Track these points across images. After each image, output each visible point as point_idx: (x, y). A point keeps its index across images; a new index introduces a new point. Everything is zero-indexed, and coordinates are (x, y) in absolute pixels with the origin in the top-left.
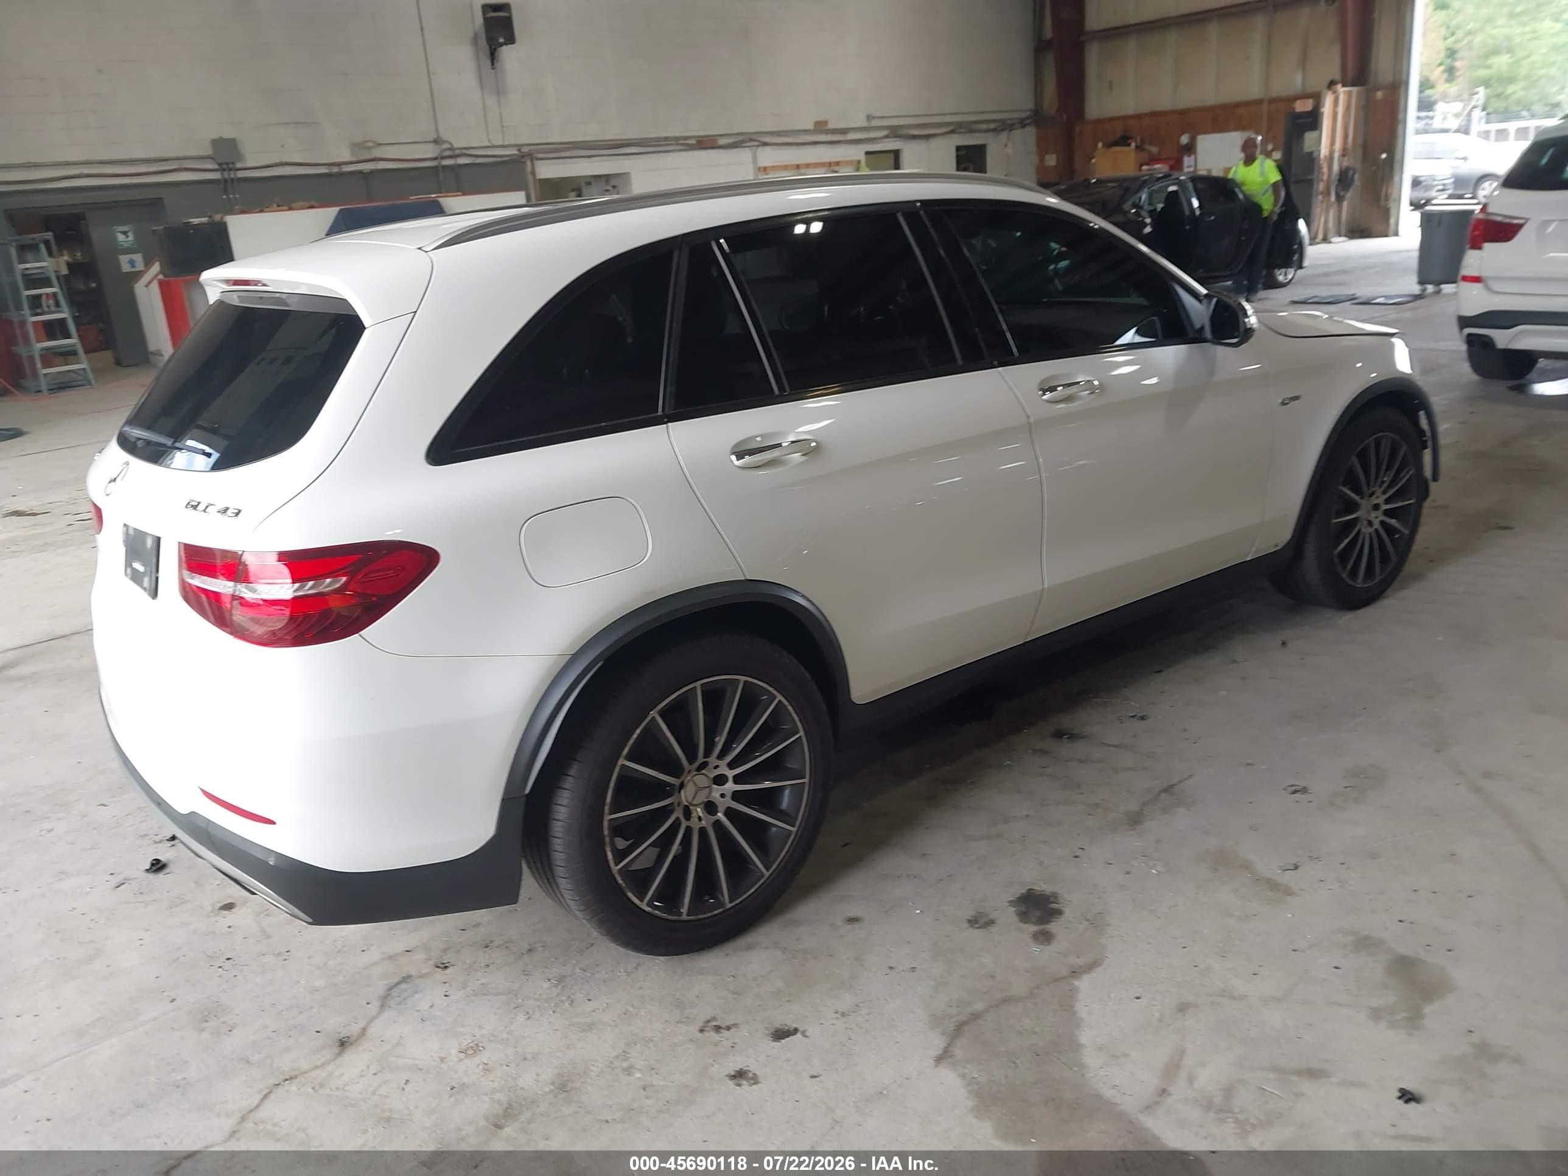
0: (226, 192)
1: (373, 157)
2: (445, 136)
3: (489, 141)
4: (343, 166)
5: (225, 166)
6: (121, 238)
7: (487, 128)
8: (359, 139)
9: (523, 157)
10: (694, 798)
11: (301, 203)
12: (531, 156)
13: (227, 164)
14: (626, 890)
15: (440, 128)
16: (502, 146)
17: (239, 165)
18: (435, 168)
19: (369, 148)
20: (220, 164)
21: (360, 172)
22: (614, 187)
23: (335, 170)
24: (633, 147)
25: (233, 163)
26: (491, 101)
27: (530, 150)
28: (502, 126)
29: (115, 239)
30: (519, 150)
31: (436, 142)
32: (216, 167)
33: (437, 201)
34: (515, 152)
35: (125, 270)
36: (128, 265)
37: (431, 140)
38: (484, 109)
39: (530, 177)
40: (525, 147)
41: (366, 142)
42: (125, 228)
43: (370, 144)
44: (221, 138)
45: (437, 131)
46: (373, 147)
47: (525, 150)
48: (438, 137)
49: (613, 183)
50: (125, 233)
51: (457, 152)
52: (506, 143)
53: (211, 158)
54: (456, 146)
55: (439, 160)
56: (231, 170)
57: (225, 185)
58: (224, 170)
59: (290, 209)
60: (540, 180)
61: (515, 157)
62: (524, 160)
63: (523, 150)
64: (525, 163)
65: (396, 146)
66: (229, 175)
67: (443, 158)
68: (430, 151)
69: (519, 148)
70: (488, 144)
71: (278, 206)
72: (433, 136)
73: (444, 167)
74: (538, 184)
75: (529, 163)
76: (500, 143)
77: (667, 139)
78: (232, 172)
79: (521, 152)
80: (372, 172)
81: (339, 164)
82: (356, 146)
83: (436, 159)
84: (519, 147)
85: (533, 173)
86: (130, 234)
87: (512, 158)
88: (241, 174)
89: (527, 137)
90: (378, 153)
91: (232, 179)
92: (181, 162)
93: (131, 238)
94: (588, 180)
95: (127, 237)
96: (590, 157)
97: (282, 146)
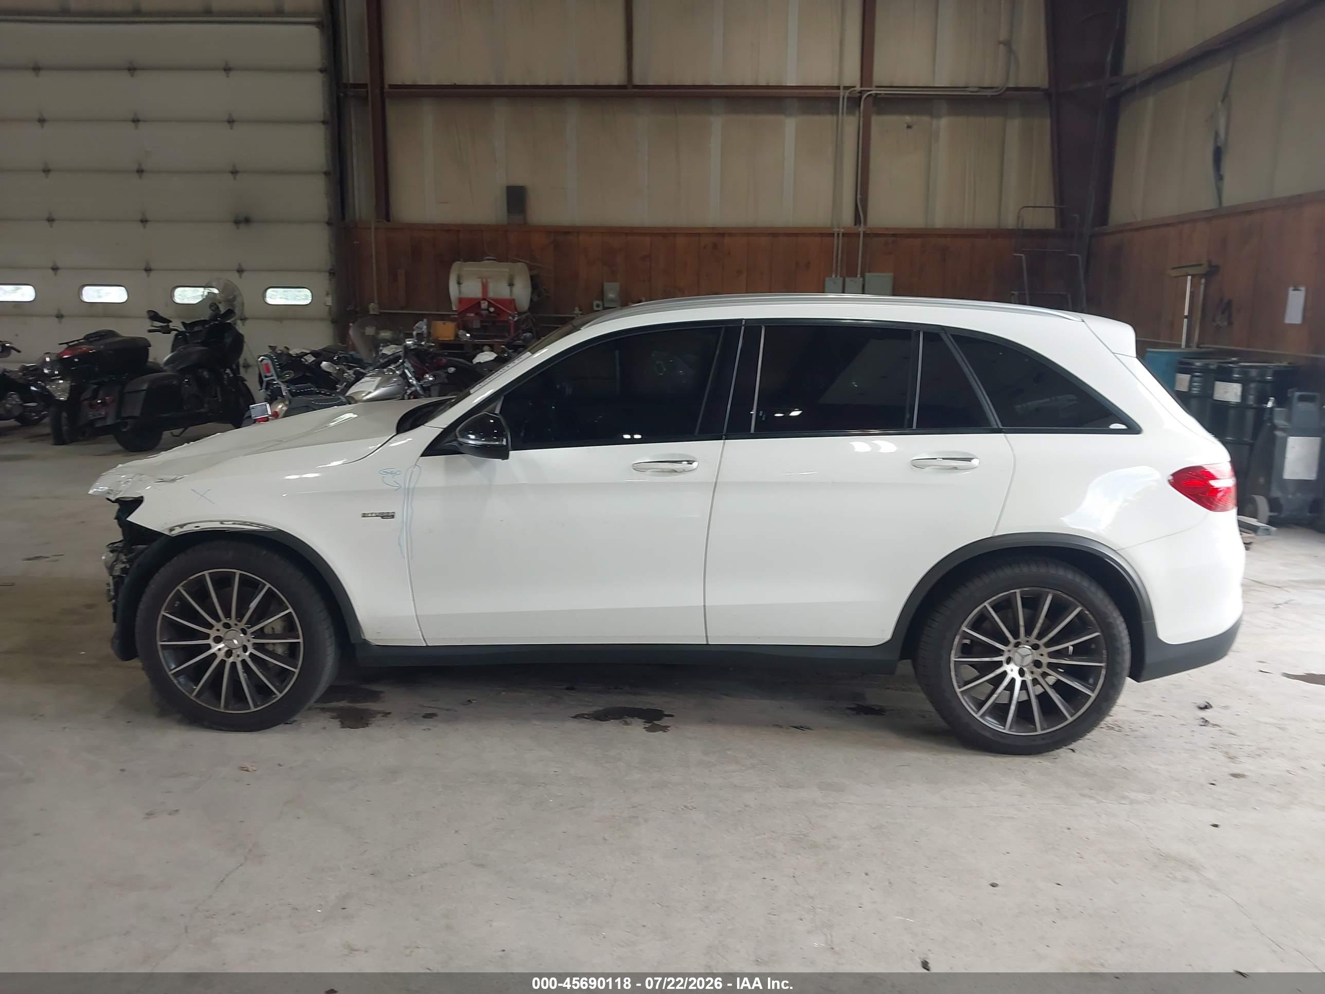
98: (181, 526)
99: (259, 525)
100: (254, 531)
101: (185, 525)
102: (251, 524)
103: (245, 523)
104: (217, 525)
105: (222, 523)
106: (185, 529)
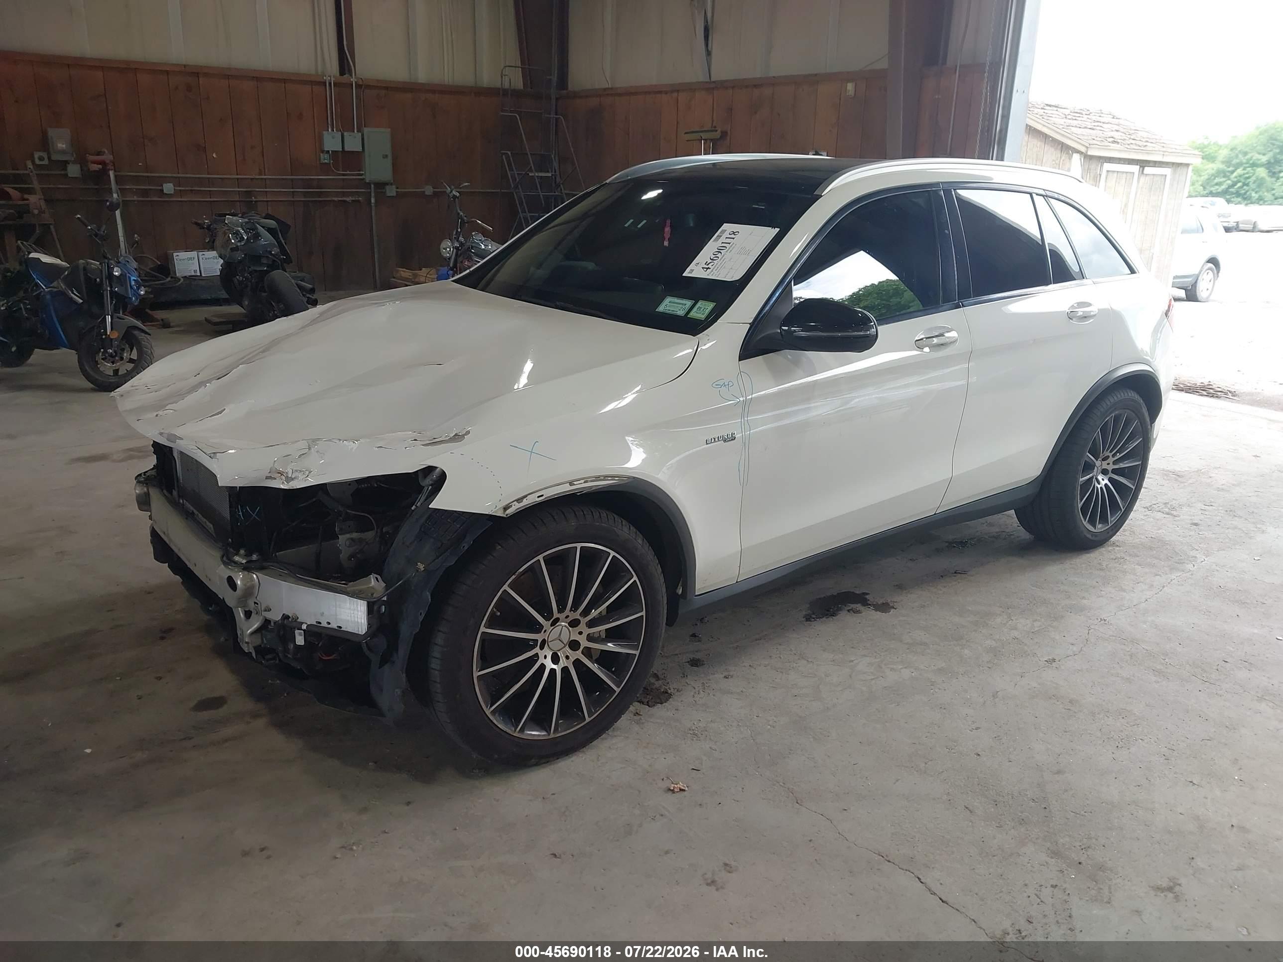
98: (519, 500)
99: (613, 477)
100: (610, 486)
101: (525, 497)
102: (606, 477)
103: (598, 478)
104: (566, 488)
105: (571, 484)
106: (525, 502)
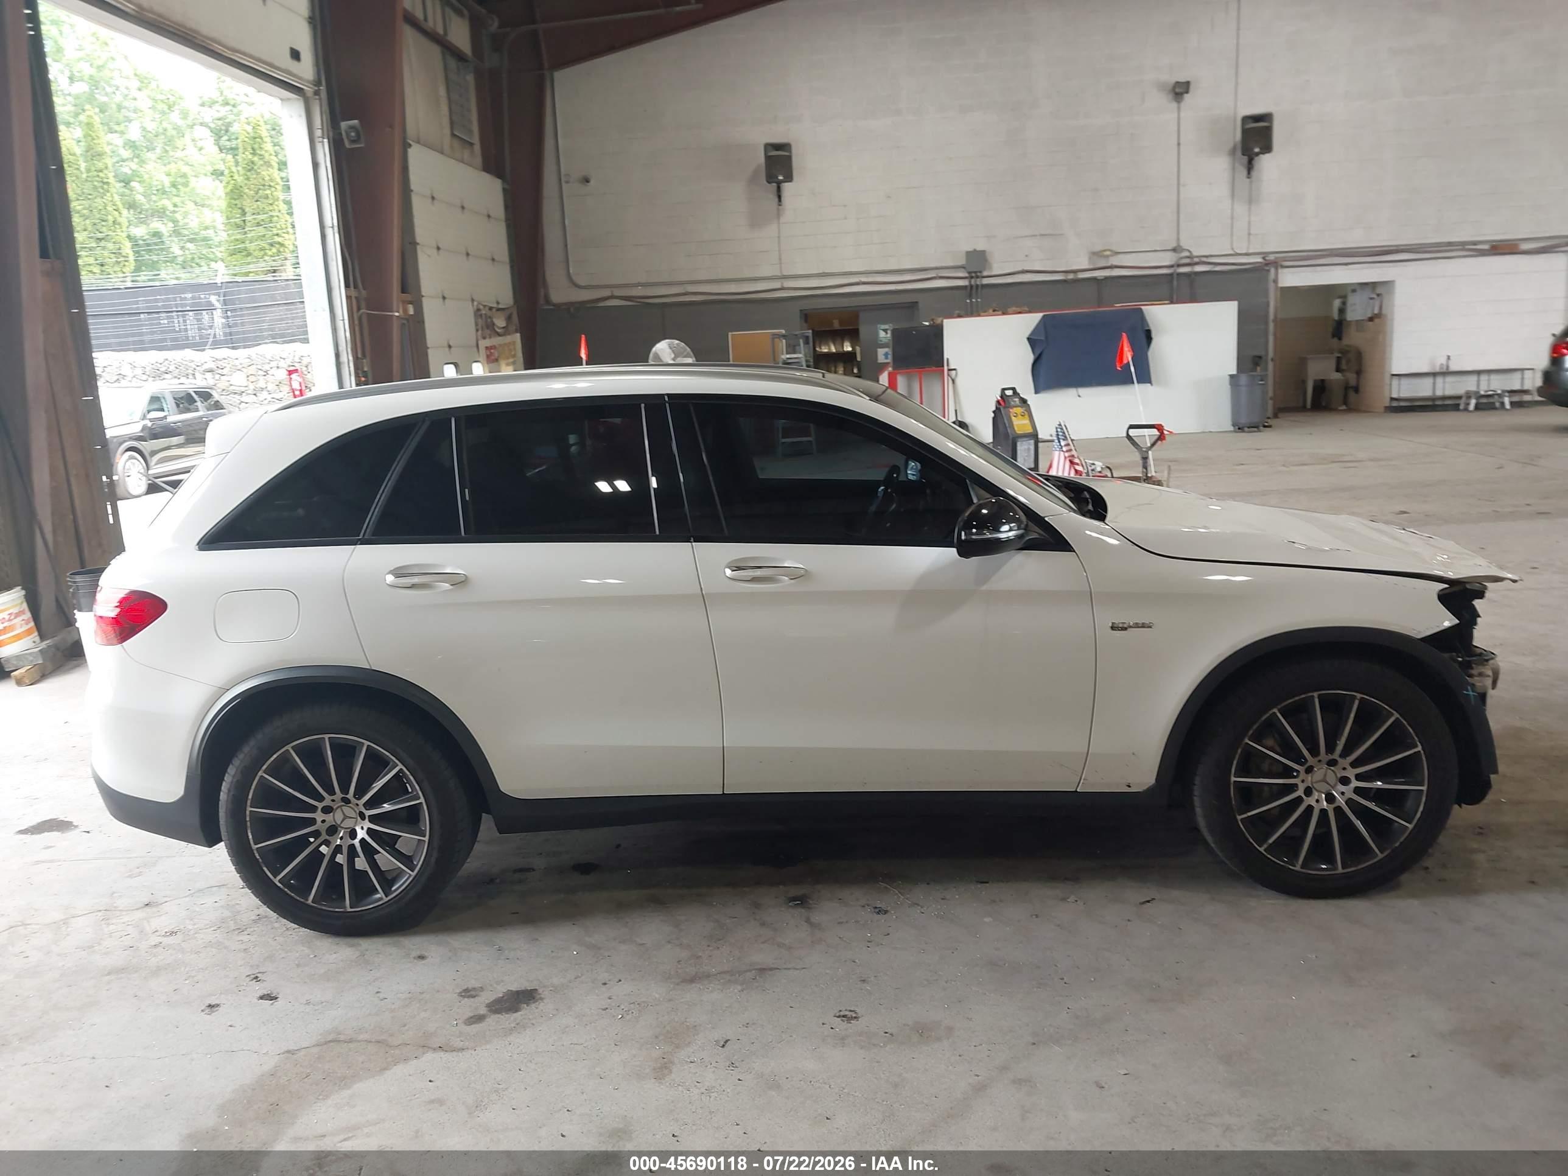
0: (970, 297)
1: (1109, 264)
2: (1184, 244)
3: (1233, 249)
4: (1079, 273)
5: (974, 275)
6: (882, 334)
7: (1232, 235)
8: (1098, 248)
9: (1267, 265)
10: (342, 822)
11: (1014, 309)
12: (1277, 264)
13: (975, 272)
14: (263, 865)
15: (1182, 238)
16: (1247, 254)
17: (985, 273)
18: (1171, 275)
19: (1107, 256)
20: (969, 273)
21: (1095, 279)
22: (1378, 295)
23: (1071, 276)
24: (1403, 254)
25: (980, 272)
26: (1241, 209)
27: (1276, 258)
28: (1249, 234)
29: (877, 334)
30: (1264, 258)
31: (1174, 250)
32: (967, 275)
33: (1141, 309)
34: (1259, 259)
35: (879, 361)
36: (883, 357)
37: (1170, 248)
38: (1232, 218)
39: (1272, 286)
40: (1271, 255)
41: (1105, 251)
42: (886, 327)
43: (1108, 253)
44: (975, 250)
45: (1178, 239)
46: (1112, 256)
47: (1271, 257)
48: (1179, 246)
49: (1378, 292)
50: (885, 331)
51: (1196, 260)
52: (1251, 251)
53: (964, 268)
54: (1195, 254)
55: (1175, 268)
56: (977, 277)
57: (971, 291)
58: (972, 277)
59: (1004, 314)
60: (1282, 288)
61: (1260, 265)
62: (1267, 268)
63: (1267, 258)
64: (1268, 271)
65: (1134, 254)
66: (976, 281)
67: (1179, 266)
68: (1168, 259)
69: (1262, 256)
70: (1232, 252)
71: (994, 311)
72: (1174, 245)
73: (1179, 274)
74: (1279, 293)
75: (1273, 270)
76: (1244, 252)
77: (1450, 244)
78: (978, 279)
79: (1265, 260)
80: (1106, 278)
81: (1075, 272)
82: (1096, 254)
83: (1172, 266)
84: (1264, 255)
85: (1276, 281)
86: (889, 332)
87: (1257, 265)
88: (986, 281)
89: (1274, 245)
90: (1115, 261)
91: (977, 286)
92: (938, 272)
93: (889, 335)
94: (1353, 288)
95: (887, 333)
96: (1346, 264)
97: (1027, 256)
